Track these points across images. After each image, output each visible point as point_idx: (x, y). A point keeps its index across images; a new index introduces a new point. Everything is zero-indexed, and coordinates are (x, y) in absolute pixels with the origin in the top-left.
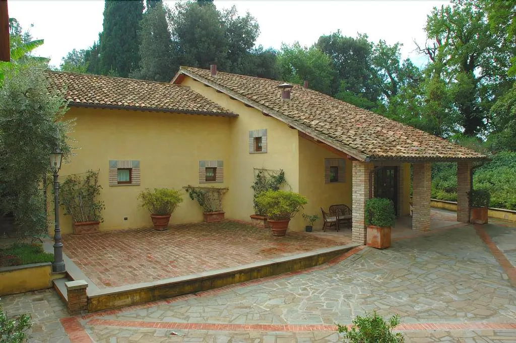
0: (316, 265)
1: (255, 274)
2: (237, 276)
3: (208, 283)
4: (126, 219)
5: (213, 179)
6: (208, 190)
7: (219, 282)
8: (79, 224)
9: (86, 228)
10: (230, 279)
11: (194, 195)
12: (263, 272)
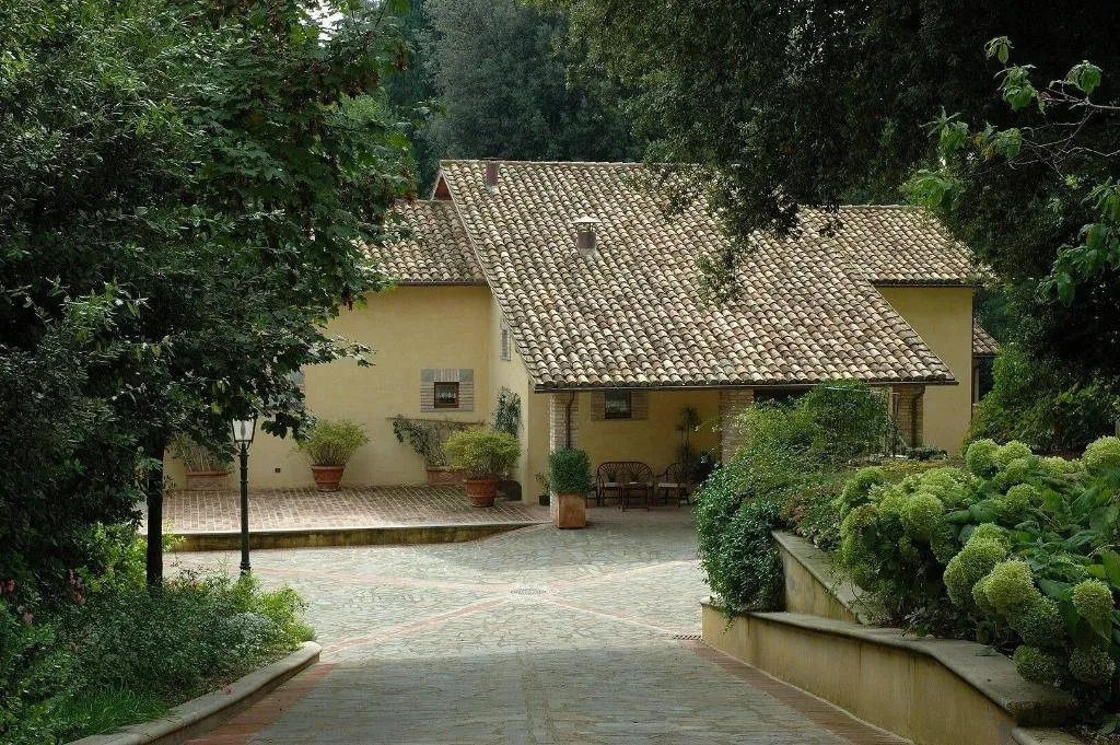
0: (451, 541)
1: (341, 538)
2: (313, 537)
3: (270, 540)
4: (278, 470)
5: (452, 403)
6: (440, 425)
7: (287, 541)
8: (196, 473)
9: (205, 481)
10: (303, 540)
11: (405, 434)
12: (353, 539)
